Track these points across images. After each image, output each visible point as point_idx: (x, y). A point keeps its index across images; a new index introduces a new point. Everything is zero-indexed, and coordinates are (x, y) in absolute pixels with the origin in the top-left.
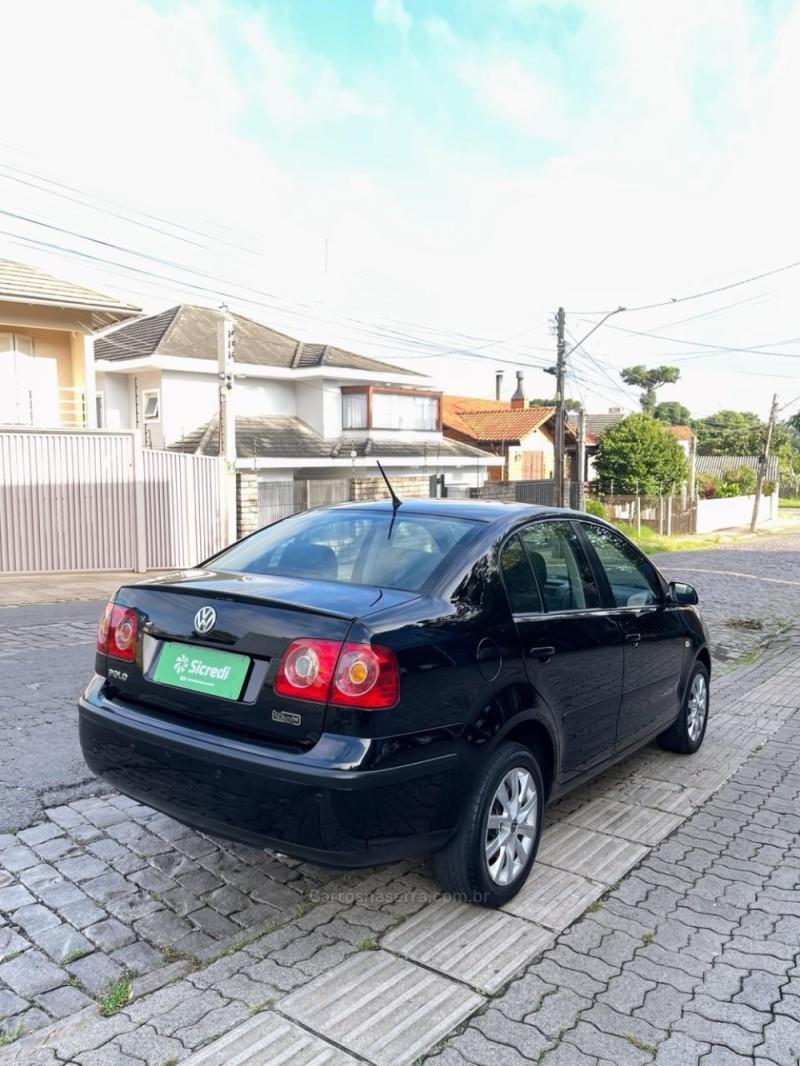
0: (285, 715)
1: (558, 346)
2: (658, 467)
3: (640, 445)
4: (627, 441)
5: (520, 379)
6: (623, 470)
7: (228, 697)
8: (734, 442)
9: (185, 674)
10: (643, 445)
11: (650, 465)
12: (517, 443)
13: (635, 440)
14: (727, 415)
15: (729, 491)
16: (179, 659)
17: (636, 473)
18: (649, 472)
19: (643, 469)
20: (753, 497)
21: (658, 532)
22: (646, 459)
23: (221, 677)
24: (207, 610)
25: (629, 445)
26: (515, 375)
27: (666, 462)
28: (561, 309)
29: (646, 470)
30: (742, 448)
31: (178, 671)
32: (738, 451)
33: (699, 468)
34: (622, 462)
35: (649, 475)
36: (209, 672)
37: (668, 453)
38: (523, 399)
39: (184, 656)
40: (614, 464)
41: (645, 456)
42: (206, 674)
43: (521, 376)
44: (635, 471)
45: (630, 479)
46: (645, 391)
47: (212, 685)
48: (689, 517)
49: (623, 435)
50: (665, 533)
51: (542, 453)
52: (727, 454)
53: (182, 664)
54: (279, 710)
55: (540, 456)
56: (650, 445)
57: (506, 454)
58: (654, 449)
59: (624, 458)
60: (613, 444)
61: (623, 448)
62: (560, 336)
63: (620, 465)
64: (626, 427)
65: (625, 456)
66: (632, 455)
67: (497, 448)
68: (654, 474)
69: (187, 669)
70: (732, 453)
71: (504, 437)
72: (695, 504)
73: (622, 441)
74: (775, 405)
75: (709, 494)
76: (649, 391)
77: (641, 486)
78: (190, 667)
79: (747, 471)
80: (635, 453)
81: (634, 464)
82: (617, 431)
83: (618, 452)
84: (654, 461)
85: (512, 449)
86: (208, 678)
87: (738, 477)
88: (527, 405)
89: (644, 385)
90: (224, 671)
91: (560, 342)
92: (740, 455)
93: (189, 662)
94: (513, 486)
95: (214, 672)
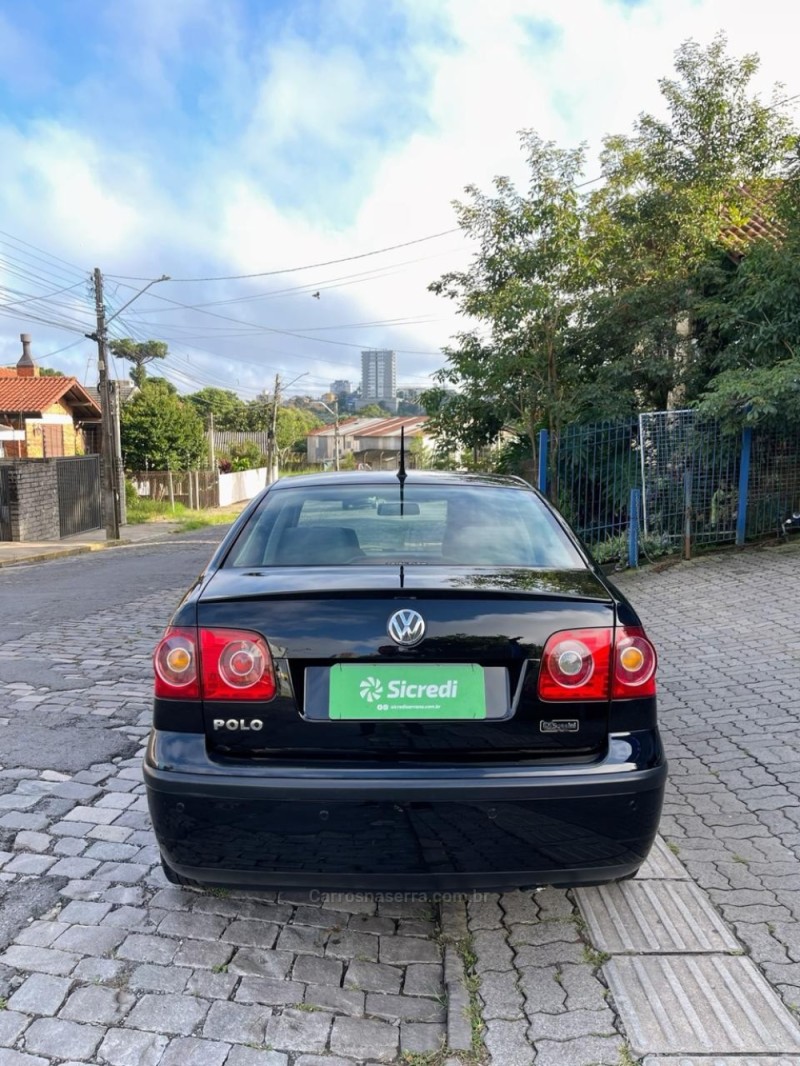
0: (558, 723)
1: (98, 311)
2: (179, 442)
3: (161, 420)
4: (146, 415)
5: (25, 344)
6: (145, 446)
7: (470, 717)
8: (234, 418)
9: (384, 700)
10: (164, 419)
11: (173, 440)
12: (38, 415)
13: (154, 415)
14: (212, 393)
15: (241, 465)
16: (363, 684)
17: (158, 449)
18: (171, 447)
19: (165, 445)
20: (263, 471)
21: (188, 506)
22: (167, 434)
23: (448, 694)
24: (407, 615)
25: (149, 419)
26: (19, 339)
27: (187, 437)
28: (97, 270)
29: (168, 445)
30: (241, 424)
31: (370, 700)
32: (238, 428)
33: (216, 442)
34: (143, 436)
35: (171, 451)
36: (424, 692)
37: (188, 428)
38: (32, 366)
39: (371, 679)
40: (135, 439)
41: (166, 431)
42: (420, 695)
43: (27, 340)
44: (155, 446)
45: (152, 454)
46: (135, 365)
47: (438, 707)
48: (212, 491)
49: (141, 409)
50: (195, 507)
51: (62, 427)
52: (228, 430)
53: (373, 689)
54: (548, 719)
55: (59, 430)
56: (170, 420)
57: (23, 427)
58: (175, 424)
59: (144, 433)
60: (131, 418)
61: (143, 422)
62: (99, 299)
63: (141, 439)
64: (143, 401)
65: (145, 431)
66: (153, 430)
67: (13, 420)
68: (177, 449)
69: (383, 695)
70: (233, 429)
71: (21, 408)
72: (217, 479)
73: (141, 415)
74: (278, 385)
75: (226, 468)
76: (139, 365)
77: (164, 461)
78: (387, 691)
79: (253, 446)
80: (156, 428)
81: (155, 439)
82: (135, 405)
83: (139, 427)
84: (176, 436)
85: (29, 421)
86: (425, 699)
87: (245, 452)
88: (37, 373)
89: (132, 359)
90: (448, 686)
91: (98, 306)
92: (239, 431)
93: (384, 684)
94: (53, 463)
95: (431, 691)
